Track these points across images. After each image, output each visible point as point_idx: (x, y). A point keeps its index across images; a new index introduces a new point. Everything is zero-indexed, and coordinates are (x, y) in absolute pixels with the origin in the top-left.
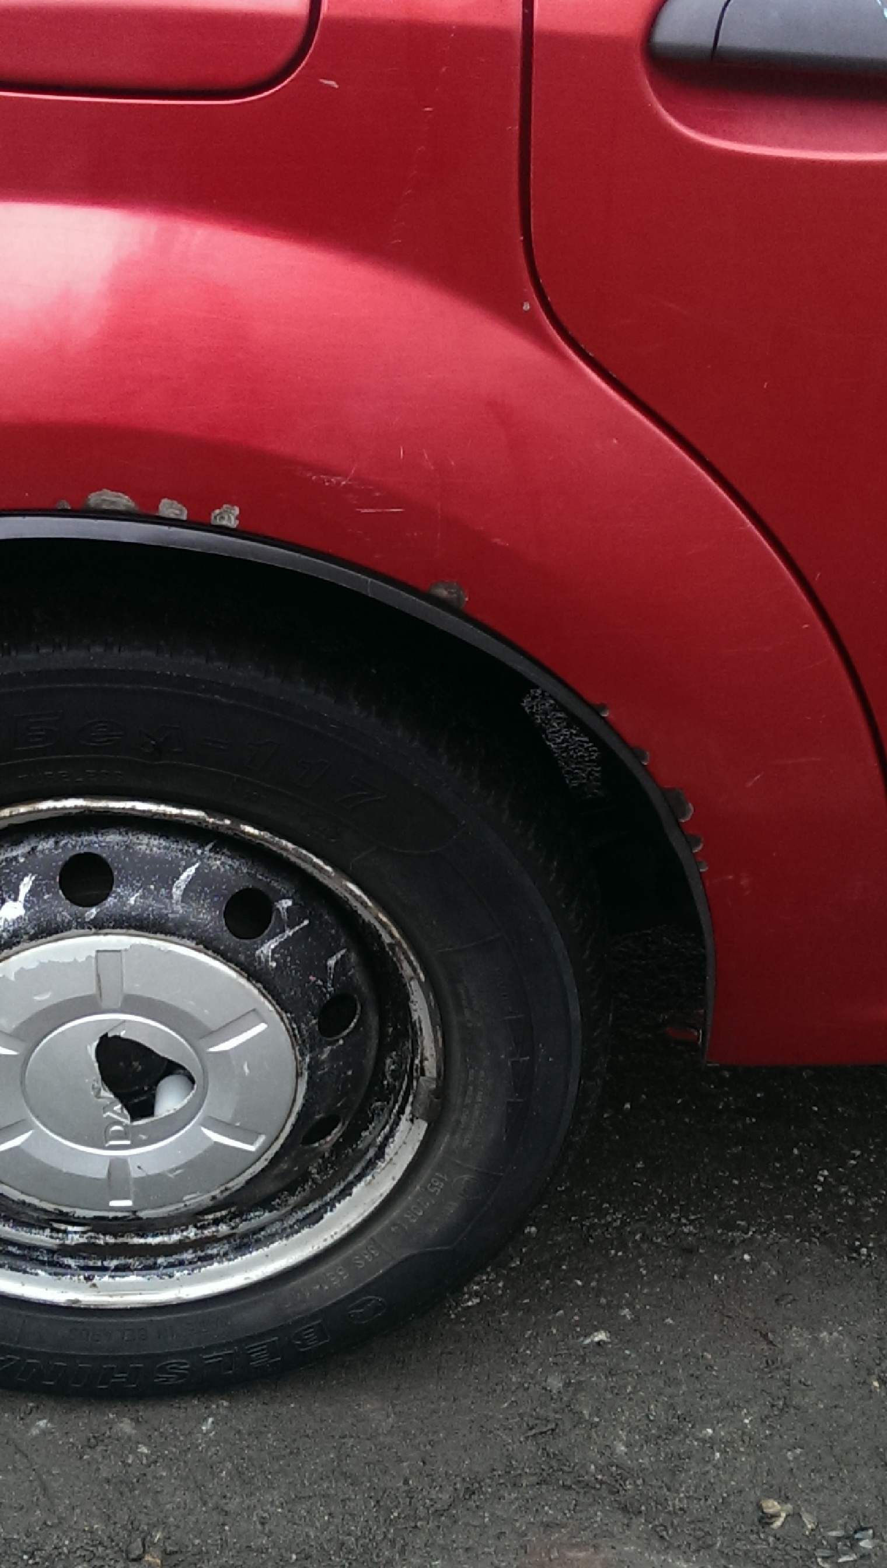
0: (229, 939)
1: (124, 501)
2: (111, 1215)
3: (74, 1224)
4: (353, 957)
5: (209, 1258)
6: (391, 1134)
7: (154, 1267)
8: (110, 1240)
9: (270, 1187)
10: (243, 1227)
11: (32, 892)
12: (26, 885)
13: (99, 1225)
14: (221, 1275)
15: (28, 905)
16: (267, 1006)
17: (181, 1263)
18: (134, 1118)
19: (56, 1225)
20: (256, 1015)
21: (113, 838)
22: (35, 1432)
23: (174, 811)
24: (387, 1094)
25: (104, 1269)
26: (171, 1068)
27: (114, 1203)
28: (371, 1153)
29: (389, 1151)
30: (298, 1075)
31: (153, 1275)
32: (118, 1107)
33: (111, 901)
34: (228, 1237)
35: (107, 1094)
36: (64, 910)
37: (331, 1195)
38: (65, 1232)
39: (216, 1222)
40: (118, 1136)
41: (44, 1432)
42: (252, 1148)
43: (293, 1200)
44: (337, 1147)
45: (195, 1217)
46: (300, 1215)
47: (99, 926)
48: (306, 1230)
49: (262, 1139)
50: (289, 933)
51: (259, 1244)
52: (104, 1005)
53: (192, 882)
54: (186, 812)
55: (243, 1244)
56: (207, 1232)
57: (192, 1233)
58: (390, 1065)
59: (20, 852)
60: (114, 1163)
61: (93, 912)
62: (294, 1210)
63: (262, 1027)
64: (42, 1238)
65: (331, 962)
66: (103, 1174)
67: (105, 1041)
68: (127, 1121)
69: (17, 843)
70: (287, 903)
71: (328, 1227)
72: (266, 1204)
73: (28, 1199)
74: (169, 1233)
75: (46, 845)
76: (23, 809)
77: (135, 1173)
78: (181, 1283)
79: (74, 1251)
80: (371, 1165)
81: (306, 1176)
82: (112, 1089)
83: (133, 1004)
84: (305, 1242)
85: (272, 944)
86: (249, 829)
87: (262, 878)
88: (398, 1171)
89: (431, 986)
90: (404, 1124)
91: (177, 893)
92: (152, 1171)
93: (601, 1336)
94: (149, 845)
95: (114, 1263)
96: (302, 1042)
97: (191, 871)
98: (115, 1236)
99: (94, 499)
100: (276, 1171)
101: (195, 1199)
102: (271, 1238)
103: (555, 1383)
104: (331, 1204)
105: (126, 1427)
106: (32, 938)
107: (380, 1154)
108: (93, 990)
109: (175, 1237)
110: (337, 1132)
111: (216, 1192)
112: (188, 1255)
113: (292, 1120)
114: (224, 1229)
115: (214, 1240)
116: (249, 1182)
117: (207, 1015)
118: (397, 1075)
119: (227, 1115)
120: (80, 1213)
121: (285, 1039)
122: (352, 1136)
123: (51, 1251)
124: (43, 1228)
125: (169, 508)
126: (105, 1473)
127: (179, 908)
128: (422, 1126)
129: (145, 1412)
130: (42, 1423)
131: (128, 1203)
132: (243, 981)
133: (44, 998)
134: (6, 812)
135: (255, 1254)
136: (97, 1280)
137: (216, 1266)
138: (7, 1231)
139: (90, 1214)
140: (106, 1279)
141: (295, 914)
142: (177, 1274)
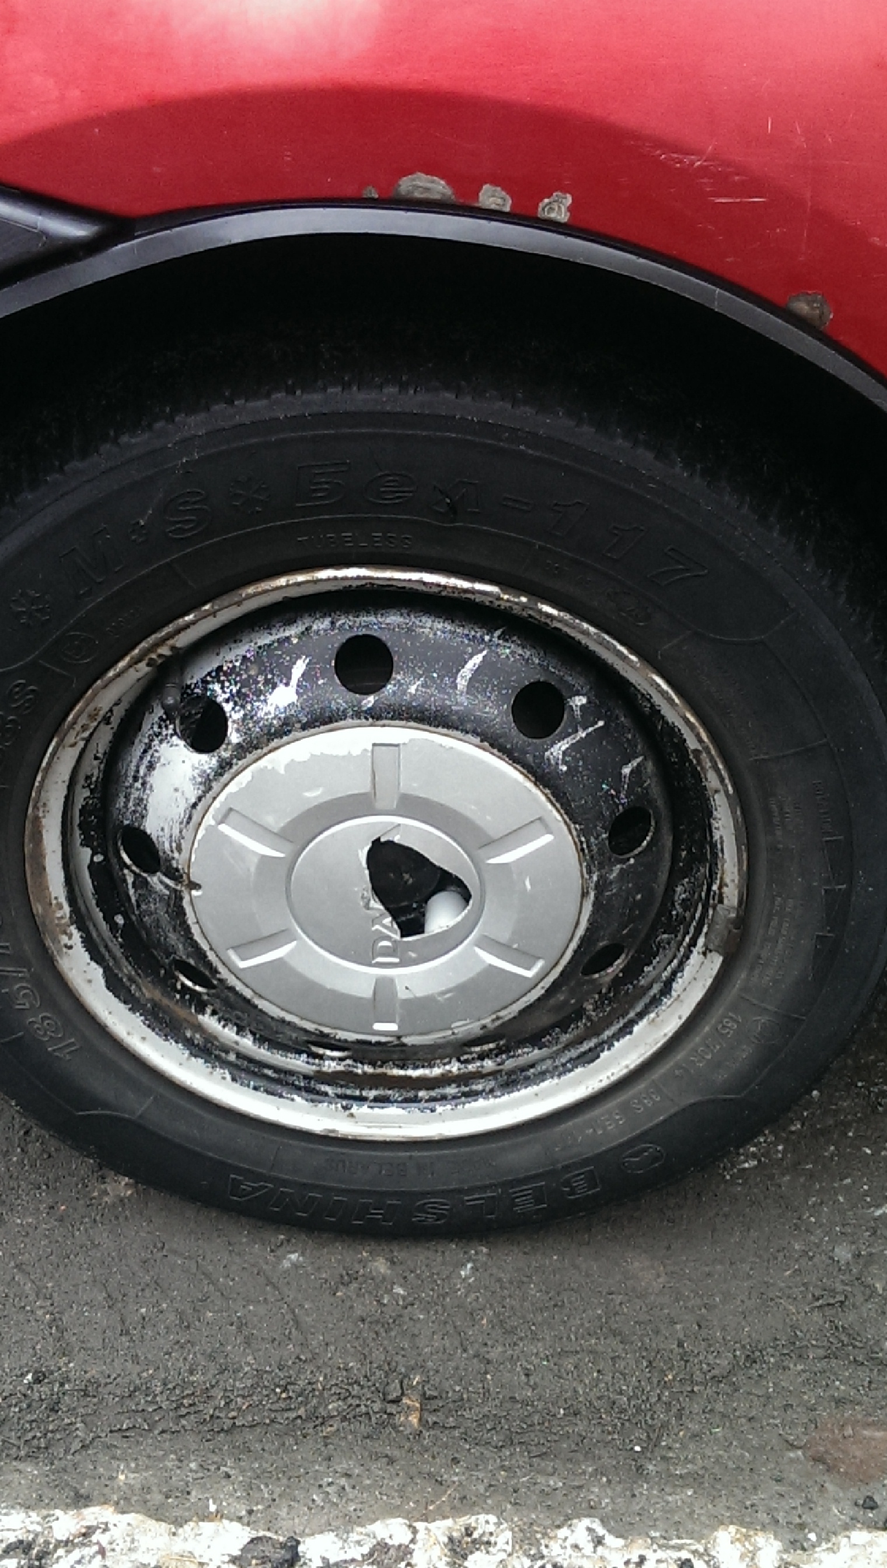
0: (517, 737)
1: (438, 187)
2: (374, 1039)
3: (333, 1048)
4: (650, 766)
5: (474, 1094)
6: (681, 967)
7: (415, 1100)
8: (369, 1069)
9: (545, 1019)
10: (510, 1064)
11: (305, 676)
12: (299, 668)
13: (361, 1051)
14: (486, 1112)
15: (300, 689)
16: (554, 815)
17: (443, 1098)
18: (402, 936)
19: (314, 1049)
20: (541, 825)
21: (394, 619)
22: (286, 1264)
23: (465, 584)
24: (675, 926)
25: (362, 1099)
27: (378, 1026)
28: (656, 989)
29: (677, 986)
30: (584, 895)
31: (414, 1108)
32: (388, 920)
33: (390, 687)
34: (493, 1074)
35: (376, 905)
36: (340, 697)
37: (608, 1033)
38: (321, 1057)
39: (482, 1057)
40: (386, 952)
41: (296, 1266)
42: (528, 975)
43: (565, 1038)
44: (617, 983)
45: (460, 1048)
46: (573, 1053)
47: (375, 716)
48: (579, 1070)
49: (540, 964)
50: (582, 734)
51: (528, 1081)
52: (379, 805)
53: (477, 672)
54: (479, 586)
55: (511, 1081)
56: (471, 1067)
57: (454, 1067)
58: (681, 893)
59: (293, 632)
60: (380, 979)
61: (370, 701)
62: (567, 1047)
63: (548, 838)
64: (299, 1063)
65: (626, 770)
66: (366, 991)
67: (377, 843)
68: (397, 937)
69: (290, 622)
70: (580, 701)
71: (605, 1068)
72: (535, 1040)
73: (289, 1018)
74: (431, 1066)
75: (321, 625)
76: (301, 578)
77: (402, 995)
78: (442, 1118)
79: (331, 1079)
80: (655, 1002)
81: (579, 1013)
82: (383, 900)
83: (410, 805)
84: (578, 1082)
85: (564, 745)
86: (547, 609)
87: (556, 672)
88: (686, 1010)
89: (741, 800)
90: (695, 957)
91: (462, 683)
92: (419, 994)
94: (433, 627)
95: (372, 1094)
96: (591, 858)
97: (478, 659)
98: (373, 1064)
99: (405, 185)
100: (552, 1001)
101: (465, 1027)
102: (542, 1076)
103: (843, 1253)
104: (609, 1043)
105: (381, 1266)
106: (304, 728)
107: (667, 989)
108: (367, 788)
109: (437, 1071)
110: (620, 963)
111: (487, 1021)
112: (451, 1090)
113: (574, 945)
114: (489, 1064)
115: (479, 1075)
116: (522, 1012)
117: (491, 823)
118: (686, 904)
119: (504, 936)
120: (342, 1035)
122: (633, 971)
123: (306, 1077)
124: (299, 1052)
125: (491, 197)
126: (359, 1311)
127: (463, 700)
128: (716, 961)
129: (400, 1253)
130: (294, 1257)
131: (393, 1027)
132: (530, 785)
133: (315, 795)
134: (282, 581)
135: (524, 1092)
136: (354, 1109)
137: (481, 1103)
138: (263, 1053)
139: (352, 1037)
140: (364, 1109)
141: (589, 713)
142: (440, 1109)
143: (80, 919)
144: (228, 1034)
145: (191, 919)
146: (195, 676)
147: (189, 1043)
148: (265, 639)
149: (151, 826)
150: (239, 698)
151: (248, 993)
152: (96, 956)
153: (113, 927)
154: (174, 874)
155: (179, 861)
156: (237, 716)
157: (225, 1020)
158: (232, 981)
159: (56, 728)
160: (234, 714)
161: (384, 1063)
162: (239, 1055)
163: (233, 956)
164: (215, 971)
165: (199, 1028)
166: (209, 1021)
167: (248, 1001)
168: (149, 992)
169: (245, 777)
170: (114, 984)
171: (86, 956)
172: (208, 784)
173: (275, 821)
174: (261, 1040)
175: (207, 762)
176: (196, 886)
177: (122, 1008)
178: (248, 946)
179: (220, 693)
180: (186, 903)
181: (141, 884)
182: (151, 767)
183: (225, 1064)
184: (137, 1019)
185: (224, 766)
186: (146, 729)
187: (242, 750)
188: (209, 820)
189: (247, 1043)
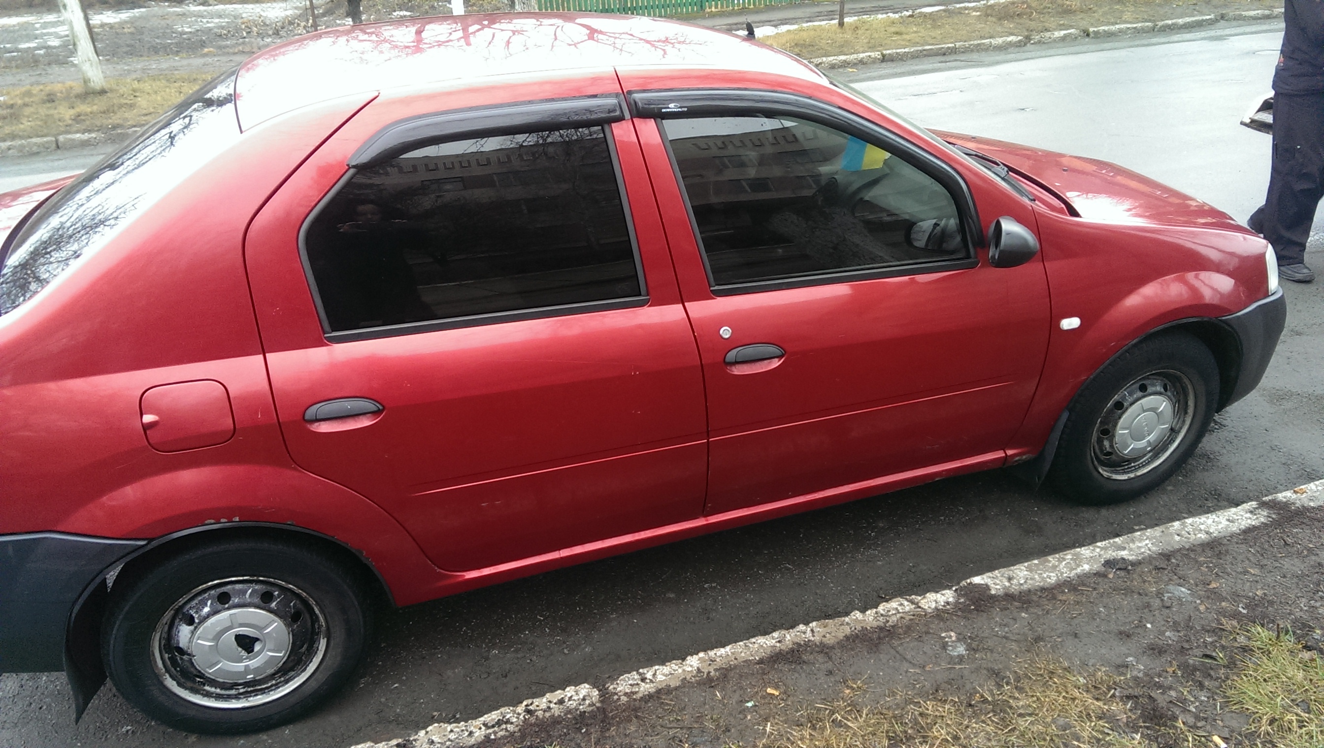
0: (263, 605)
1: (213, 521)
2: (248, 680)
3: (240, 685)
4: (298, 602)
5: (279, 687)
6: (319, 643)
7: (265, 693)
8: (252, 689)
9: (290, 665)
11: (211, 604)
12: (209, 603)
13: (246, 684)
14: (283, 691)
15: (210, 607)
16: (277, 619)
17: (272, 690)
18: (249, 653)
19: (236, 687)
20: (274, 621)
21: (229, 587)
23: (243, 578)
24: (318, 634)
25: (250, 696)
26: (257, 639)
27: (248, 677)
28: (316, 648)
29: (320, 648)
30: (289, 633)
31: (264, 695)
32: (243, 651)
33: (231, 602)
35: (240, 649)
36: (220, 606)
38: (238, 689)
39: (278, 678)
40: (245, 659)
42: (281, 655)
45: (272, 676)
46: (300, 671)
47: (229, 609)
48: (302, 674)
49: (283, 652)
50: (279, 600)
51: (292, 680)
52: (234, 627)
53: (251, 593)
54: (246, 578)
55: (287, 682)
57: (274, 682)
58: (316, 626)
59: (206, 595)
60: (246, 666)
61: (227, 606)
63: (276, 624)
64: (233, 692)
65: (292, 604)
66: (243, 669)
67: (237, 636)
68: (247, 655)
69: (204, 593)
70: (275, 593)
71: (308, 671)
72: (292, 669)
73: (226, 681)
74: (266, 684)
75: (213, 592)
76: (204, 586)
77: (252, 668)
78: (272, 695)
79: (241, 694)
80: (316, 653)
81: (298, 662)
82: (241, 647)
83: (241, 625)
84: (303, 677)
85: (275, 603)
86: (262, 578)
87: (269, 588)
88: (323, 651)
89: (317, 604)
90: (322, 641)
91: (247, 596)
92: (256, 666)
93: (396, 685)
94: (238, 587)
95: (253, 694)
96: (287, 625)
97: (250, 591)
98: (250, 688)
99: (206, 522)
100: (290, 659)
101: (270, 671)
102: (294, 678)
103: (383, 700)
104: (308, 665)
105: (265, 737)
106: (213, 615)
107: (318, 649)
108: (230, 624)
109: (270, 684)
110: (305, 646)
111: (276, 668)
112: (273, 688)
114: (282, 679)
115: (280, 682)
116: (284, 664)
117: (261, 624)
118: (318, 628)
119: (272, 648)
120: (240, 682)
121: (282, 625)
122: (308, 647)
123: (235, 695)
124: (232, 689)
125: (223, 520)
127: (249, 600)
128: (326, 639)
129: (270, 733)
130: (242, 742)
131: (252, 676)
132: (269, 614)
133: (218, 629)
134: (200, 587)
135: (291, 683)
136: (249, 699)
137: (281, 689)
138: (223, 692)
139: (242, 681)
140: (252, 698)
141: (279, 596)
142: (271, 693)
143: (167, 671)
144: (213, 690)
145: (195, 664)
146: (185, 610)
147: (202, 694)
148: (200, 598)
149: (181, 645)
150: (197, 612)
151: (213, 678)
152: (174, 679)
153: (177, 671)
154: (189, 655)
155: (189, 651)
156: (197, 616)
157: (212, 686)
158: (209, 676)
159: (154, 629)
160: (196, 616)
161: (256, 686)
162: (216, 694)
163: (207, 670)
164: (204, 675)
165: (204, 690)
166: (207, 688)
167: (214, 680)
168: (189, 684)
169: (201, 628)
170: (180, 685)
171: (171, 680)
172: (193, 633)
173: (211, 637)
174: (222, 689)
175: (192, 628)
176: (194, 656)
177: (182, 690)
178: (211, 667)
179: (192, 612)
180: (193, 661)
181: (181, 659)
182: (179, 632)
183: (213, 697)
184: (187, 692)
185: (196, 628)
186: (176, 624)
187: (199, 623)
188: (195, 640)
189: (218, 691)
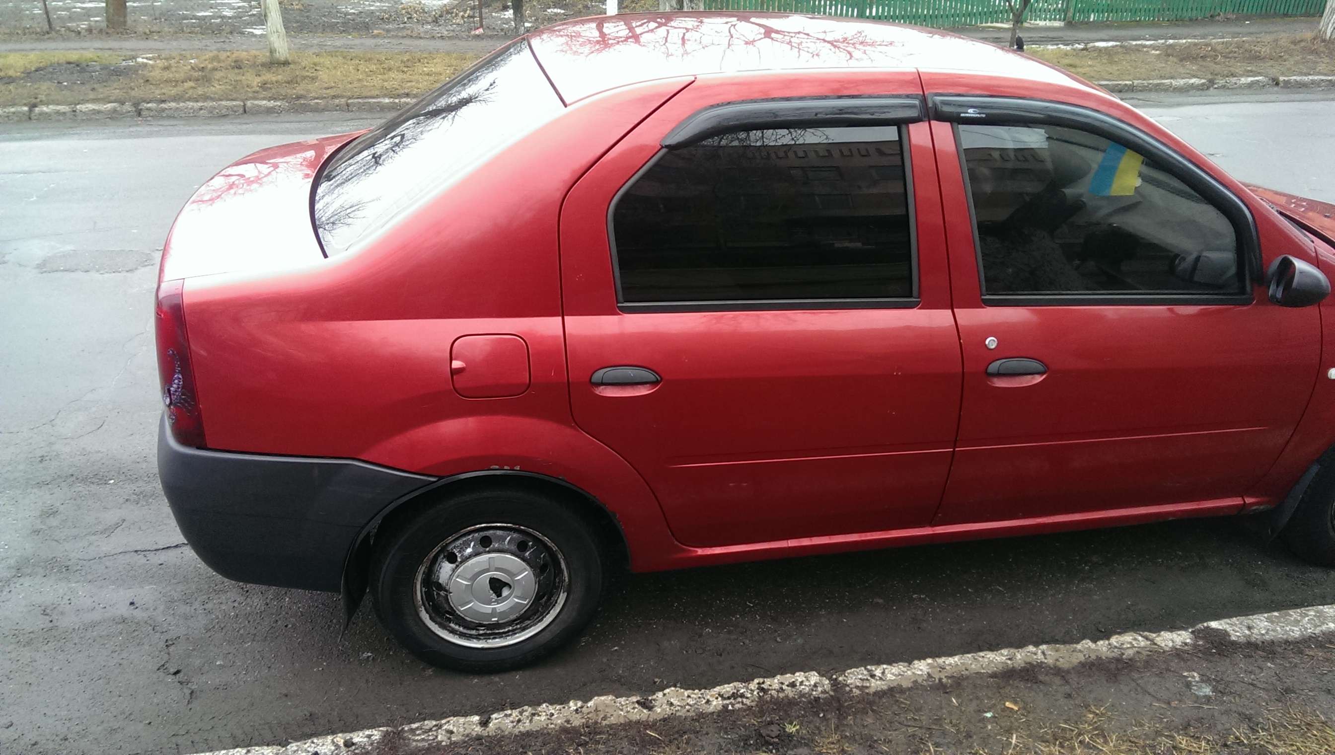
0: (518, 552)
1: (497, 467)
2: (492, 623)
3: (482, 627)
4: (547, 554)
5: (516, 634)
6: (558, 597)
7: (502, 637)
8: (490, 632)
9: (530, 613)
10: (524, 625)
11: (474, 545)
12: (472, 544)
13: (489, 627)
14: (519, 637)
15: (473, 548)
16: (528, 567)
17: (509, 636)
18: (498, 597)
19: (478, 628)
20: (526, 570)
21: (491, 532)
22: (474, 682)
23: (505, 525)
24: (557, 588)
25: (489, 639)
26: (506, 584)
27: (493, 619)
28: (554, 603)
29: (558, 601)
30: (536, 583)
31: (502, 639)
32: (494, 594)
33: (491, 546)
34: (520, 628)
35: (491, 592)
36: (481, 549)
37: (544, 614)
38: (480, 630)
39: (517, 624)
40: (494, 602)
41: (477, 682)
42: (526, 603)
43: (535, 617)
44: (546, 602)
45: (511, 623)
46: (538, 620)
47: (489, 552)
48: (539, 624)
49: (528, 600)
50: (532, 550)
51: (528, 629)
52: (491, 570)
53: (509, 540)
54: (509, 525)
55: (523, 629)
56: (515, 628)
57: (511, 628)
58: (557, 580)
59: (470, 537)
60: (493, 608)
61: (488, 549)
62: (537, 618)
63: (527, 572)
64: (474, 632)
65: (542, 556)
66: (490, 612)
67: (491, 579)
68: (496, 598)
69: (470, 535)
70: (531, 543)
71: (545, 622)
72: (528, 619)
73: (472, 620)
74: (505, 629)
75: (476, 535)
76: (473, 527)
77: (498, 611)
78: (509, 640)
79: (482, 635)
80: (554, 605)
81: (538, 611)
82: (493, 590)
83: (497, 569)
84: (539, 626)
85: (528, 553)
86: (522, 527)
87: (525, 538)
88: (561, 606)
89: (565, 559)
90: (561, 594)
91: (506, 543)
92: (501, 610)
93: (616, 648)
94: (499, 533)
95: (492, 637)
96: (536, 575)
97: (509, 538)
98: (491, 630)
99: (492, 467)
100: (531, 608)
101: (513, 617)
102: (531, 627)
103: (605, 660)
104: (545, 616)
105: (497, 679)
106: (474, 556)
107: (556, 603)
108: (488, 567)
109: (506, 630)
110: (545, 597)
111: (517, 615)
112: (510, 633)
113: (535, 595)
114: (518, 626)
115: (516, 629)
116: (525, 612)
117: (514, 571)
118: (559, 583)
119: (519, 594)
120: (485, 623)
121: (531, 574)
122: (549, 599)
123: (476, 635)
124: (475, 629)
125: (506, 467)
126: (493, 690)
127: (507, 547)
128: (566, 594)
129: (501, 676)
130: (476, 680)
131: (496, 619)
132: (522, 562)
133: (477, 570)
134: (469, 529)
135: (527, 631)
136: (488, 641)
137: (517, 635)
138: (465, 631)
139: (487, 623)
140: (490, 641)
141: (532, 546)
142: (508, 638)
143: (423, 604)
144: (457, 627)
145: (450, 600)
146: (450, 548)
147: (448, 630)
148: (464, 539)
149: (440, 581)
150: (460, 552)
151: (463, 616)
152: (427, 612)
153: (429, 605)
154: (446, 591)
155: (447, 588)
156: (460, 555)
157: (456, 624)
158: (459, 613)
159: (421, 563)
160: (459, 555)
161: (494, 630)
162: (460, 632)
163: (460, 607)
164: (455, 612)
165: (450, 627)
166: (452, 625)
167: (463, 618)
168: (439, 620)
169: (462, 568)
170: (431, 618)
171: (425, 612)
172: (454, 571)
173: (469, 576)
174: (465, 628)
175: (453, 566)
176: (451, 593)
177: (433, 624)
178: (463, 605)
179: (455, 551)
180: (449, 597)
181: (438, 594)
182: (440, 568)
183: (457, 634)
184: (437, 626)
185: (457, 566)
186: (439, 560)
187: (461, 562)
188: (454, 578)
189: (461, 629)
